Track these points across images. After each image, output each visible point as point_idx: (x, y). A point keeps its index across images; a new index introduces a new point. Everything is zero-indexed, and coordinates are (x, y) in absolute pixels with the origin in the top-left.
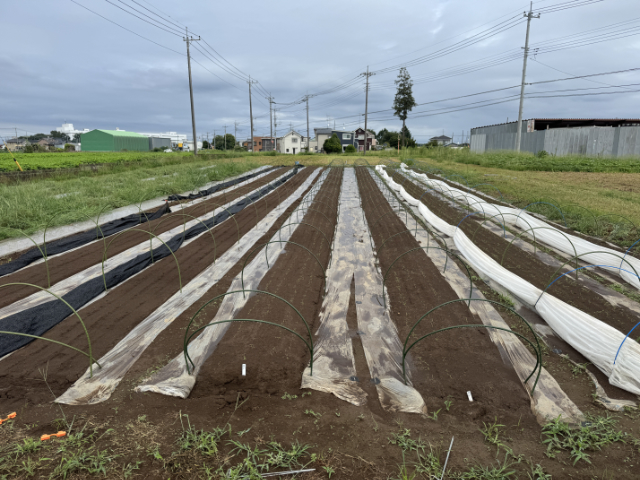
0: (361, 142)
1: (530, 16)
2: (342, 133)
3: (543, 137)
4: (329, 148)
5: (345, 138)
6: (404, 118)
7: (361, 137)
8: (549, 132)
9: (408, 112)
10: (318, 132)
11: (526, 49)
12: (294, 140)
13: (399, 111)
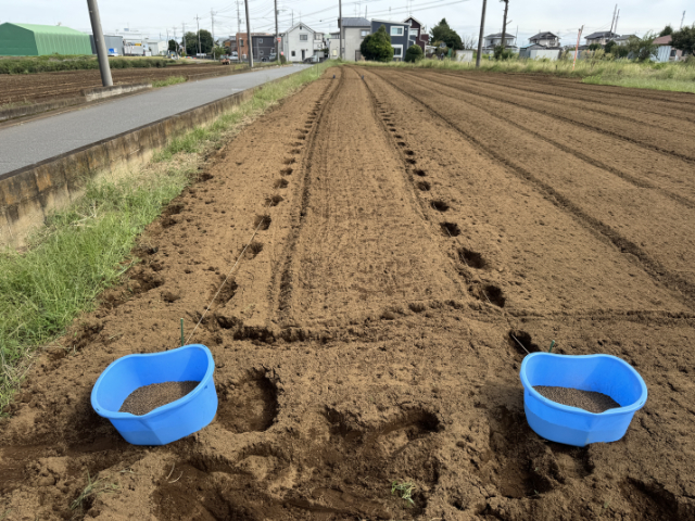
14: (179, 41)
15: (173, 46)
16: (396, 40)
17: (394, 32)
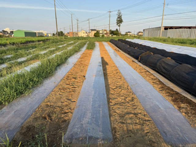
0: (105, 34)
2: (99, 31)
4: (96, 36)
8: (169, 30)
11: (164, 4)
12: (84, 33)
13: (118, 23)
14: (55, 33)
15: (54, 35)
16: (101, 34)
17: (101, 32)
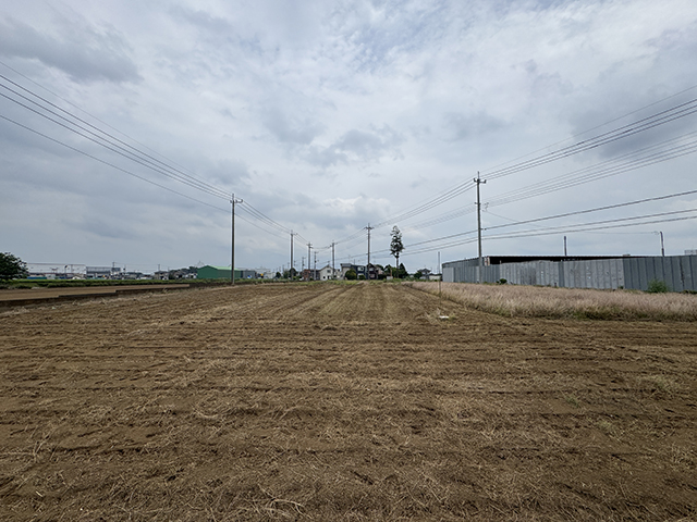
0: (371, 272)
1: (479, 181)
2: (356, 267)
3: (498, 270)
4: (349, 276)
5: (359, 269)
6: (397, 257)
7: (371, 270)
8: (502, 266)
9: (400, 254)
10: (343, 266)
11: (479, 204)
12: (329, 271)
13: (394, 252)
